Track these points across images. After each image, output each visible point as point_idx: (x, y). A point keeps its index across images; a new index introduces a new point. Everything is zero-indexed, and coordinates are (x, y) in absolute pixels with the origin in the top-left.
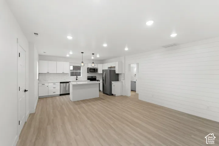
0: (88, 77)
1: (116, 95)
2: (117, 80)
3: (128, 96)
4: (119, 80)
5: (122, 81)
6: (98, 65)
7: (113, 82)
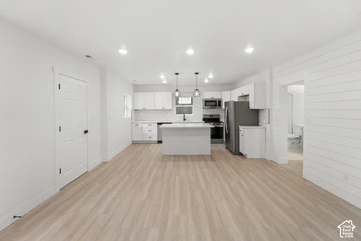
0: (204, 115)
1: (248, 157)
2: (256, 123)
3: (280, 162)
4: (260, 124)
5: (264, 125)
6: (223, 92)
7: (241, 128)
